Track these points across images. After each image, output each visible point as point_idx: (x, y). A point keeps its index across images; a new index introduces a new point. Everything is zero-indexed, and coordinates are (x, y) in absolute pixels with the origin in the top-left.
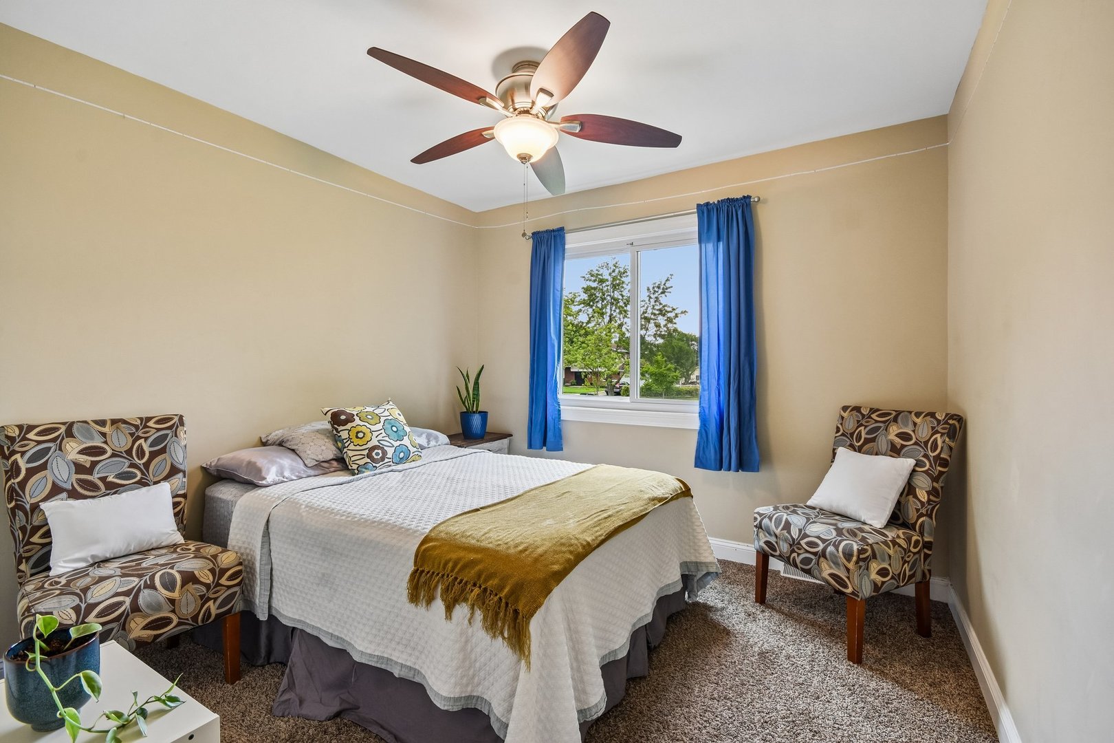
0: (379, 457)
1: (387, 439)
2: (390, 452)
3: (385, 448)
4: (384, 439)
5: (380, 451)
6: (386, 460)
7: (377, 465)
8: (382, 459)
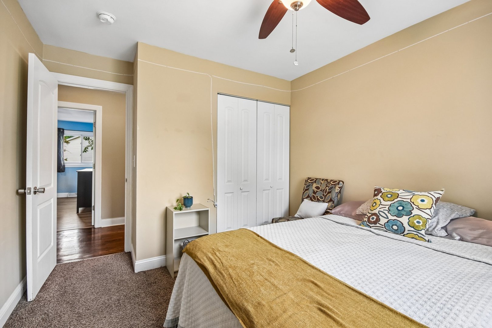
0: (373, 220)
1: (386, 212)
2: (383, 221)
3: (380, 217)
4: (384, 211)
5: (375, 217)
6: (378, 225)
7: (371, 225)
8: (375, 223)
